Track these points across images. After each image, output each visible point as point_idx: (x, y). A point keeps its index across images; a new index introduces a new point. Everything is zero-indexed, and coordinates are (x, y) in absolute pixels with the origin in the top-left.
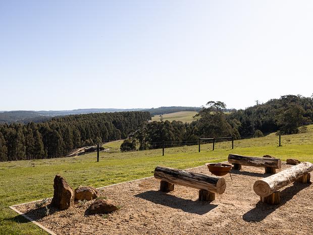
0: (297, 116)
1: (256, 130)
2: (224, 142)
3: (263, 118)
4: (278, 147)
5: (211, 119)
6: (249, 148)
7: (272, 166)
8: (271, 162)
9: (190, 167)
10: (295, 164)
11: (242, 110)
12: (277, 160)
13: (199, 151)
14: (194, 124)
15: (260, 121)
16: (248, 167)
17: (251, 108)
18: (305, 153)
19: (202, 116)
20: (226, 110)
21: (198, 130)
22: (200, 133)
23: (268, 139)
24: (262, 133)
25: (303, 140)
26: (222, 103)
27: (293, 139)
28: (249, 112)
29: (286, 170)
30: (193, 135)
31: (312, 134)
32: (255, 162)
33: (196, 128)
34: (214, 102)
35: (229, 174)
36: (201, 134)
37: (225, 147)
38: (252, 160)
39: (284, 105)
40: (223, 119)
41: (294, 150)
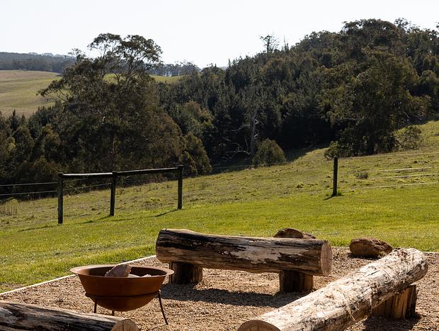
0: (394, 92)
1: (261, 139)
2: (153, 185)
3: (285, 100)
4: (328, 197)
5: (109, 101)
6: (236, 204)
7: (302, 267)
8: (298, 252)
9: (19, 283)
10: (374, 256)
11: (215, 69)
12: (318, 246)
13: (60, 221)
14: (43, 117)
15: (277, 108)
16: (224, 273)
17: (246, 63)
18: (410, 218)
19: (73, 89)
20: (161, 69)
21: (58, 142)
22: (65, 152)
23: (298, 173)
24: (281, 150)
25: (405, 172)
26: (148, 43)
27: (377, 170)
28: (239, 74)
29: (344, 280)
30: (43, 159)
31: (434, 153)
32: (248, 254)
33: (52, 135)
34: (117, 38)
35: (155, 301)
36: (70, 157)
37: (155, 202)
38: (236, 248)
39: (356, 54)
40: (152, 102)
41: (377, 207)
